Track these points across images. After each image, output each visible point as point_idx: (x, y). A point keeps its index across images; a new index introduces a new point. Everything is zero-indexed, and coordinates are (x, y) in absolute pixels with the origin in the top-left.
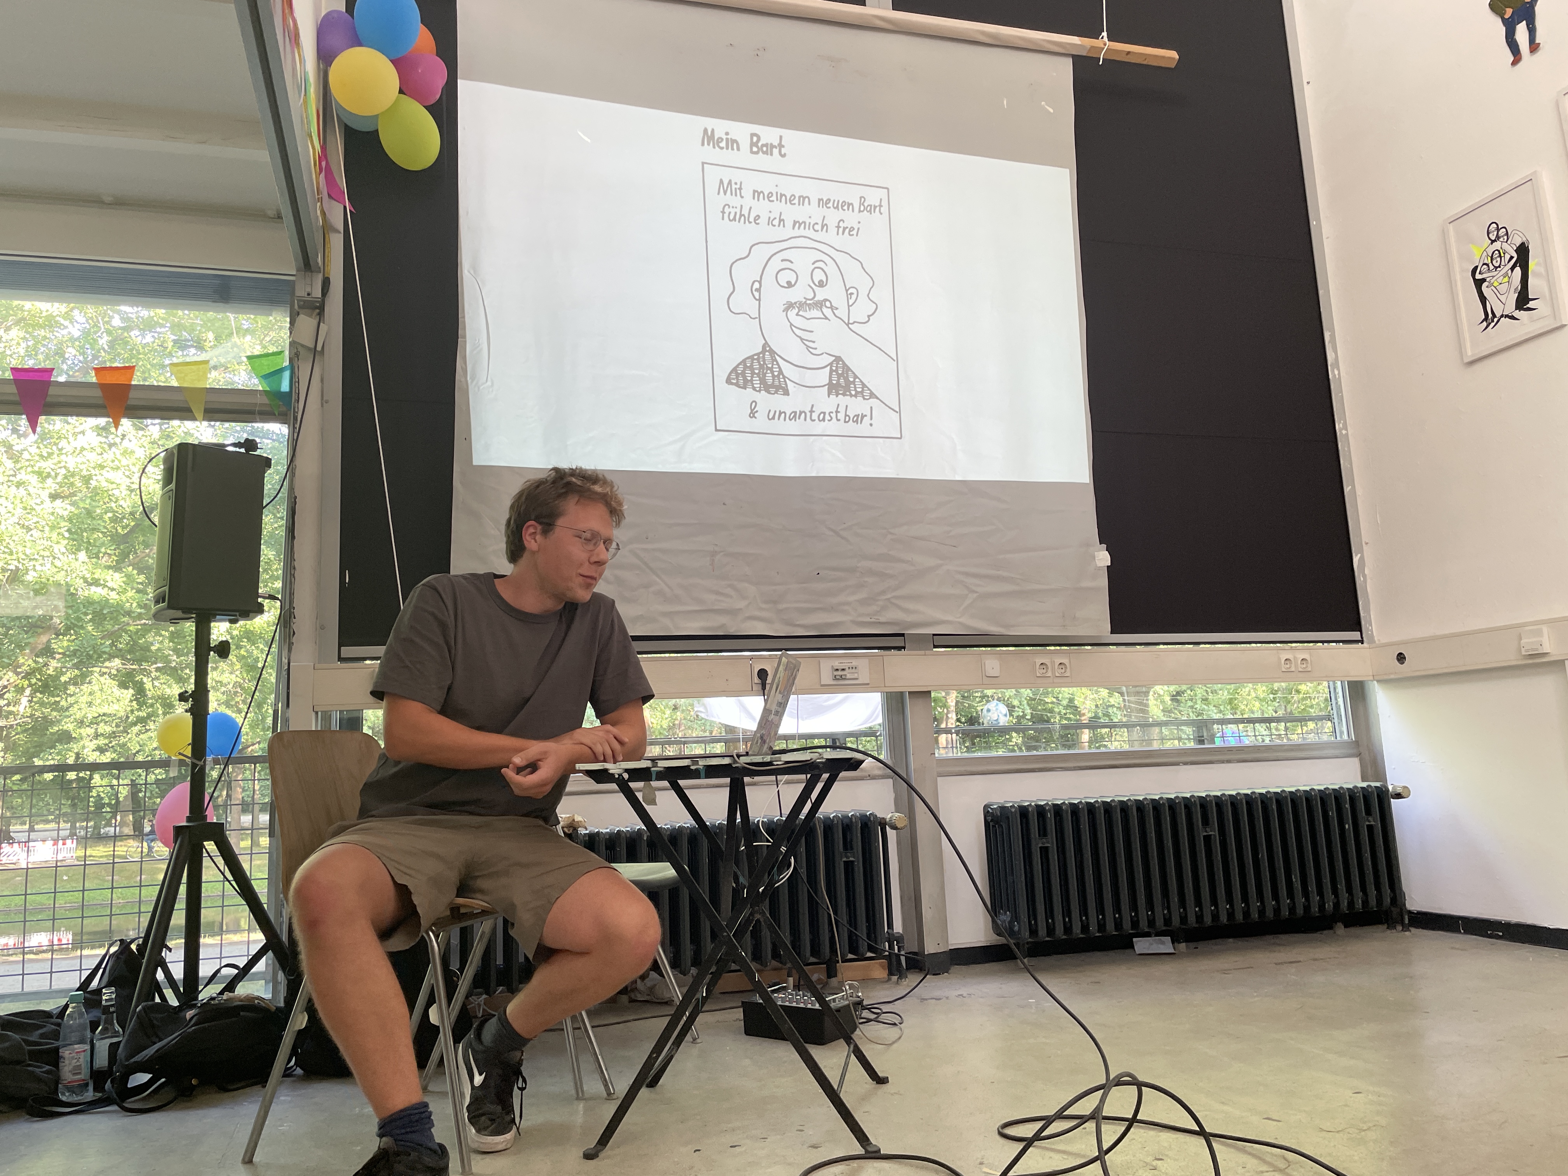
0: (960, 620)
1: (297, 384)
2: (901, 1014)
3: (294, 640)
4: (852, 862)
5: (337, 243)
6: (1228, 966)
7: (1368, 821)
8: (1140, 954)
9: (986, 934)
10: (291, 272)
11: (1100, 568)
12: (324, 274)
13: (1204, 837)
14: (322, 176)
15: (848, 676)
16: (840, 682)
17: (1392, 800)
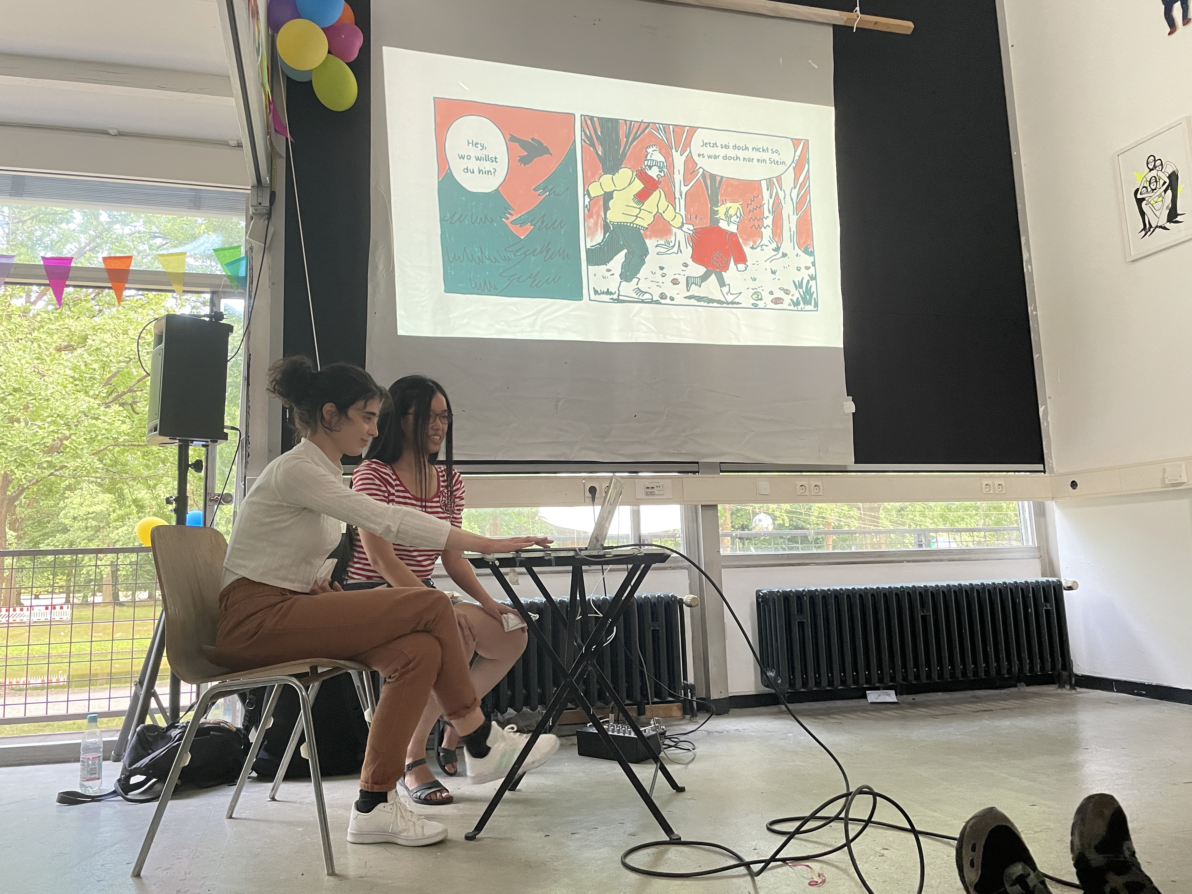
0: (741, 452)
1: (251, 270)
2: (693, 743)
3: (249, 459)
4: (658, 630)
5: (281, 165)
6: (937, 713)
7: (1046, 606)
8: (871, 703)
9: (756, 686)
10: (246, 187)
11: (847, 415)
12: (271, 189)
13: (922, 616)
14: (271, 115)
15: (656, 492)
16: (650, 497)
17: (1064, 592)
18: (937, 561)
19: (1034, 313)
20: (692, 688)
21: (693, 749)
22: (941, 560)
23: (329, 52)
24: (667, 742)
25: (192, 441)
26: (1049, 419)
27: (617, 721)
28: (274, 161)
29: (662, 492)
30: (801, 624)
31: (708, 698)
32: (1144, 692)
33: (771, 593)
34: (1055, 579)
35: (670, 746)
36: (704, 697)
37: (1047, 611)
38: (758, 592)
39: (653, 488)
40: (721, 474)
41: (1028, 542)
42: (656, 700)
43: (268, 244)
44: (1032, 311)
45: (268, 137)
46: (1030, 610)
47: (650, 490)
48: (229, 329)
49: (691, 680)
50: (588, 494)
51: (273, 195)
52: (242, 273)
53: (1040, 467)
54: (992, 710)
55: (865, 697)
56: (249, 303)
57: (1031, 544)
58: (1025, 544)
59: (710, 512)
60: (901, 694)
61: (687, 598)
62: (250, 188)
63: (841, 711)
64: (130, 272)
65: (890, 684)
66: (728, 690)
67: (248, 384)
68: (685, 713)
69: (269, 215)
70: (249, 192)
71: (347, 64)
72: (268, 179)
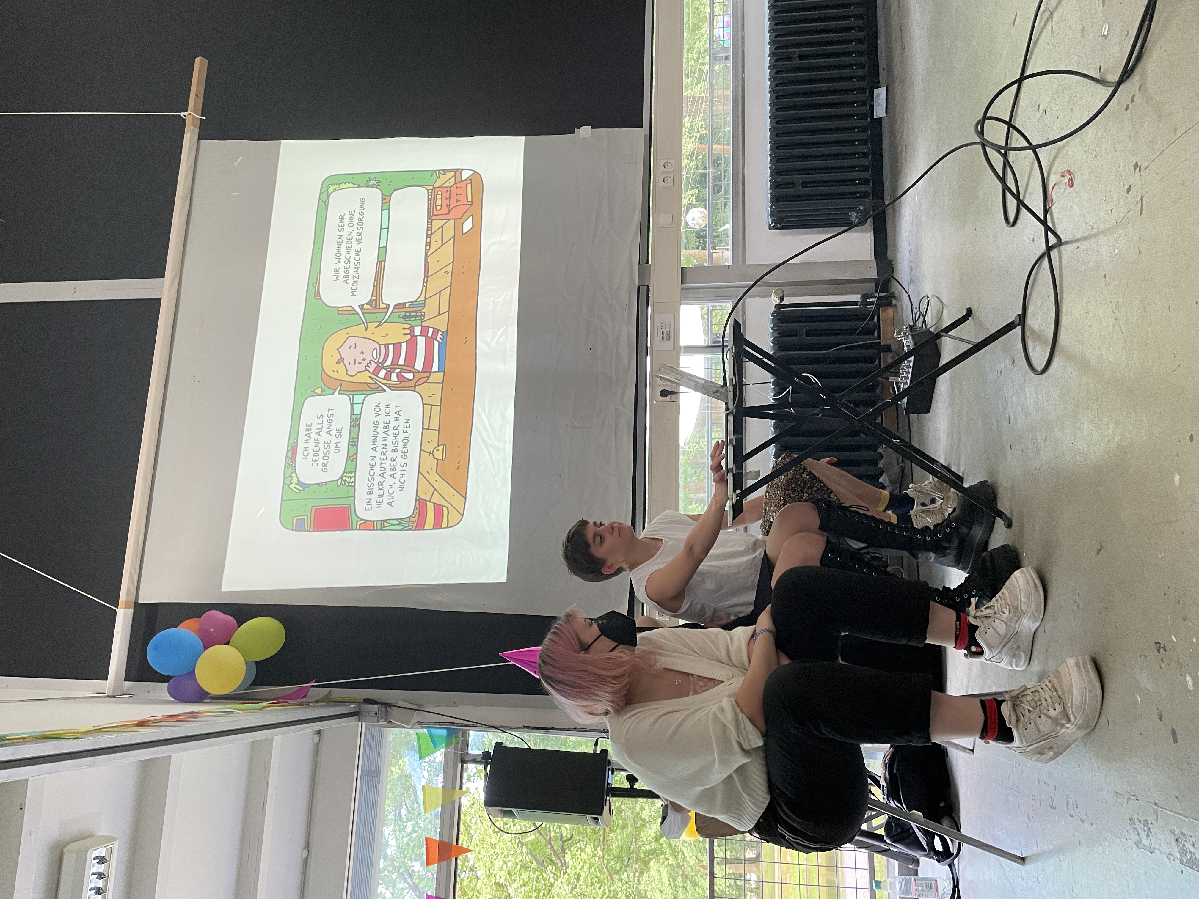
0: (629, 243)
1: (441, 724)
2: (922, 296)
4: (806, 331)
5: (338, 693)
6: (899, 46)
8: (886, 114)
9: (866, 232)
10: (359, 727)
11: (593, 134)
12: (362, 703)
13: (800, 59)
14: (291, 702)
15: (668, 329)
16: (672, 335)
18: (743, 43)
20: (865, 297)
21: (928, 298)
22: (743, 38)
23: (228, 644)
24: (919, 323)
25: (609, 784)
27: (897, 374)
28: (333, 700)
29: (667, 323)
30: (805, 184)
31: (877, 282)
33: (772, 215)
35: (924, 321)
36: (873, 285)
38: (770, 228)
39: (663, 333)
40: (650, 263)
42: (876, 334)
43: (416, 707)
45: (311, 704)
47: (665, 336)
48: (498, 745)
49: (857, 298)
50: (668, 398)
51: (368, 701)
52: (443, 732)
55: (880, 120)
56: (473, 726)
59: (688, 275)
60: (879, 82)
61: (775, 300)
62: (360, 723)
63: (894, 146)
64: (441, 839)
65: (868, 93)
66: (869, 261)
67: (553, 729)
68: (890, 304)
69: (388, 705)
70: (364, 724)
71: (238, 627)
72: (352, 706)
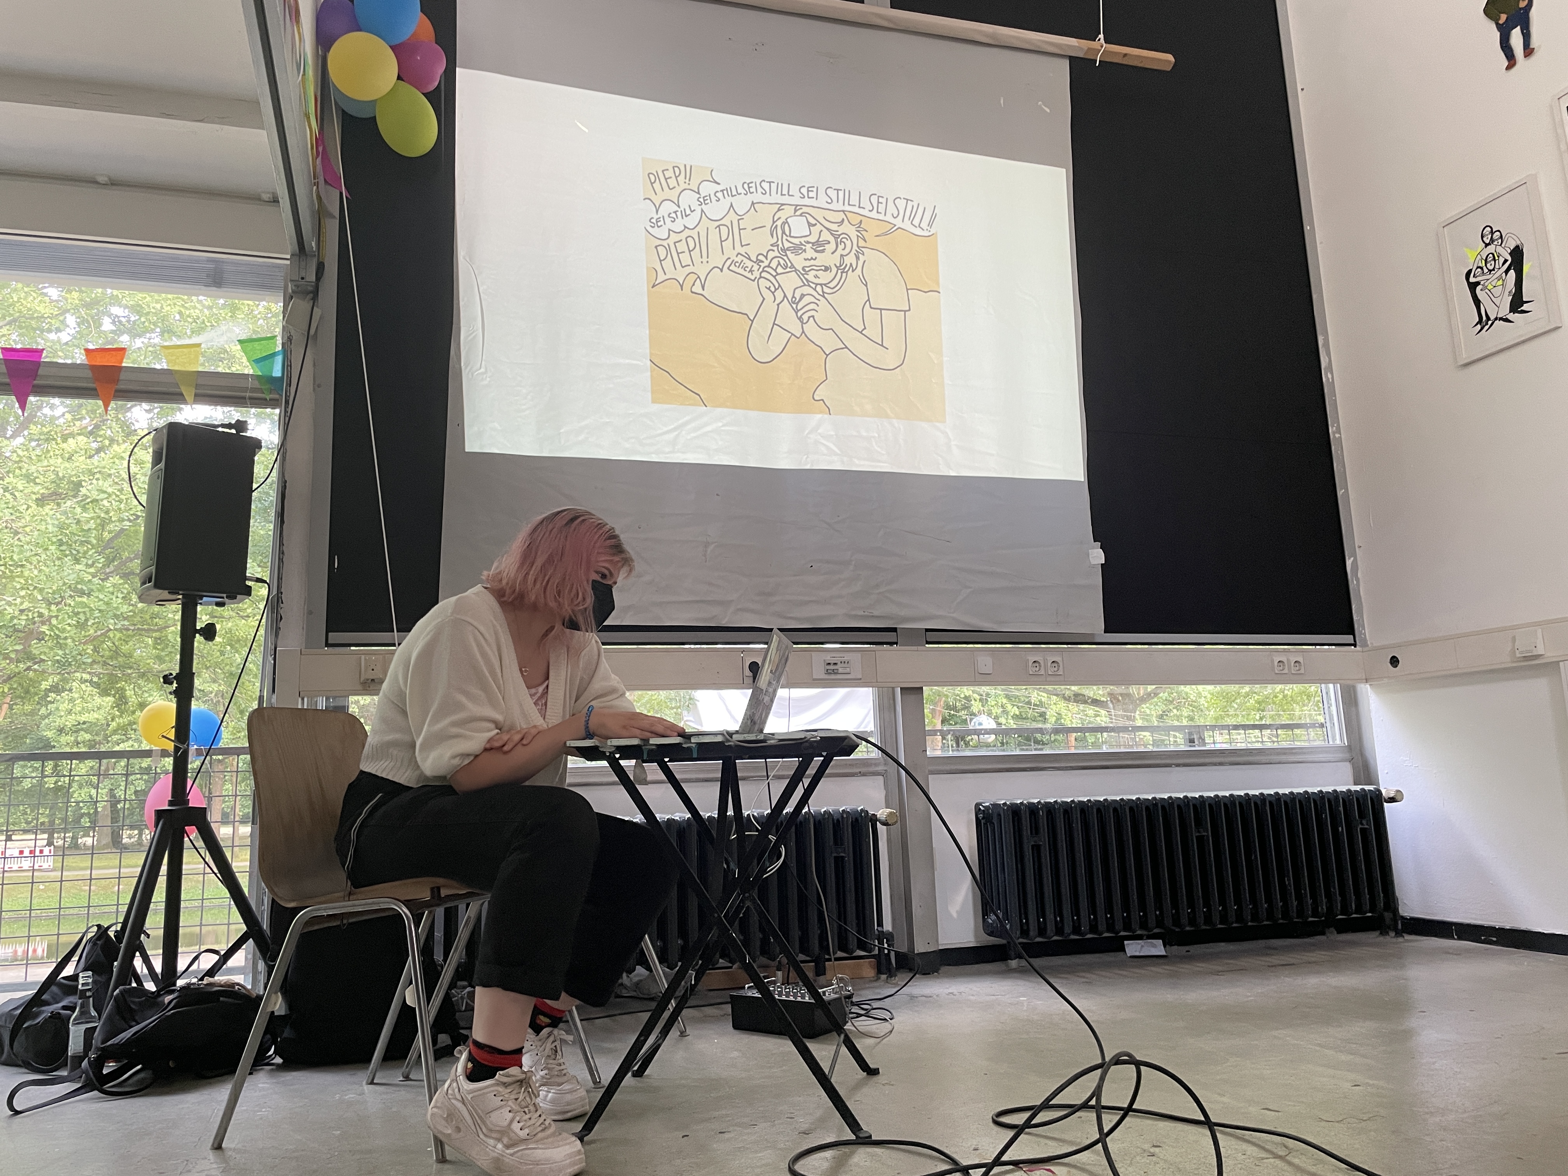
0: (954, 615)
1: (289, 368)
2: (891, 1011)
3: (281, 625)
4: (842, 857)
5: (332, 228)
6: (1220, 968)
7: (1362, 824)
8: (1131, 956)
9: (976, 936)
10: (283, 259)
11: (1094, 566)
12: (318, 260)
13: (1197, 837)
14: (318, 161)
15: (841, 670)
16: (833, 677)
17: (1385, 804)
18: (1215, 764)
19: (1337, 435)
20: (890, 937)
21: (891, 1019)
22: (1221, 764)
23: (399, 78)
24: (855, 1009)
25: (201, 597)
26: (1359, 575)
27: (786, 982)
28: (322, 221)
29: (848, 670)
30: (1037, 848)
31: (910, 952)
32: (1495, 939)
33: (995, 806)
34: (1371, 788)
35: (860, 1015)
36: (906, 949)
37: (1363, 831)
38: (977, 805)
39: (835, 664)
40: (927, 645)
41: (1334, 739)
42: (840, 954)
43: (312, 332)
44: (1334, 433)
45: (315, 188)
46: (1340, 829)
47: (832, 667)
48: (255, 445)
49: (888, 926)
50: (748, 672)
51: (320, 269)
52: (277, 372)
53: (1349, 639)
54: (1294, 964)
55: (1123, 949)
56: (286, 411)
57: (1338, 742)
58: (1331, 743)
59: (912, 697)
60: (1171, 945)
61: (882, 813)
62: (288, 257)
63: (1090, 968)
64: (123, 369)
65: (1156, 931)
66: (937, 941)
67: (282, 522)
68: (879, 972)
69: (314, 294)
70: (288, 262)
71: (423, 94)
72: (313, 244)
